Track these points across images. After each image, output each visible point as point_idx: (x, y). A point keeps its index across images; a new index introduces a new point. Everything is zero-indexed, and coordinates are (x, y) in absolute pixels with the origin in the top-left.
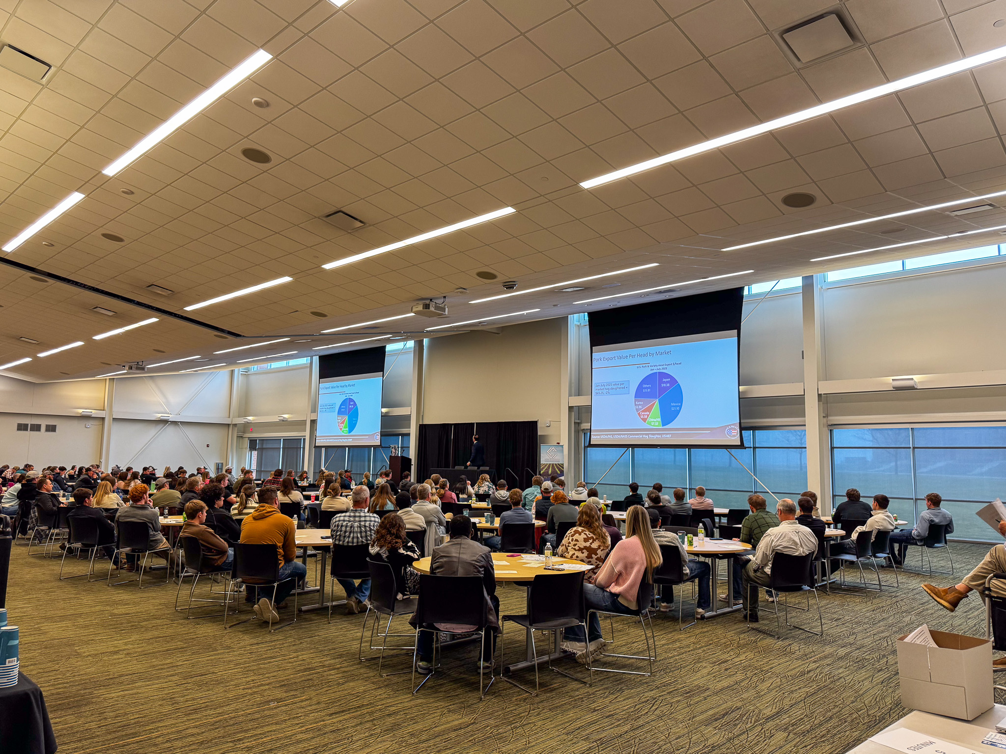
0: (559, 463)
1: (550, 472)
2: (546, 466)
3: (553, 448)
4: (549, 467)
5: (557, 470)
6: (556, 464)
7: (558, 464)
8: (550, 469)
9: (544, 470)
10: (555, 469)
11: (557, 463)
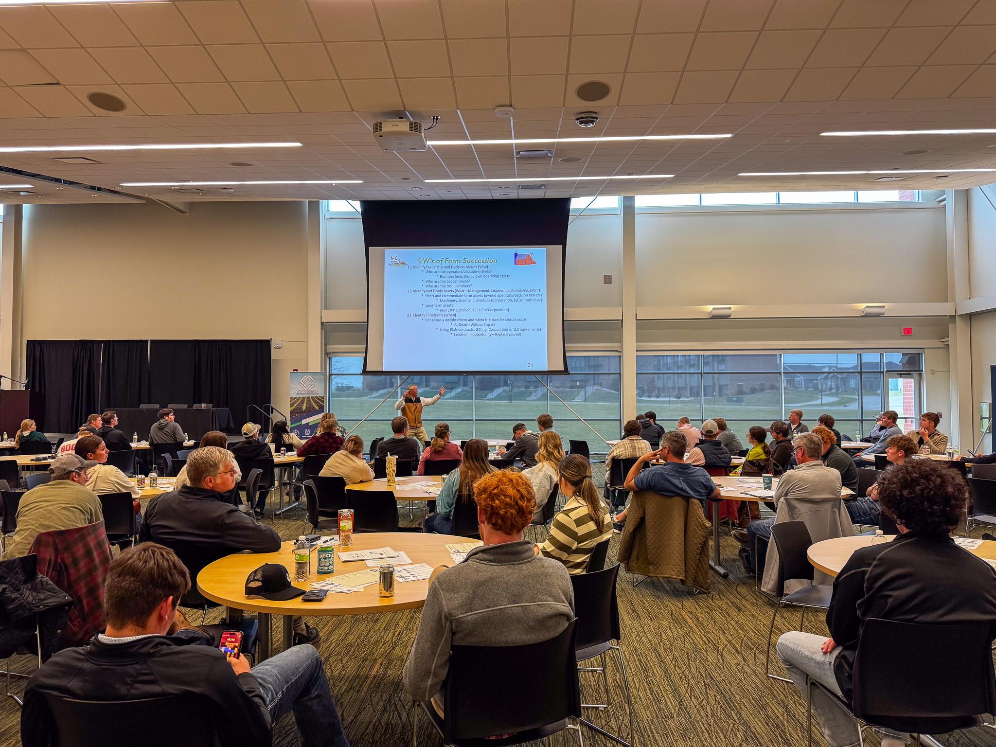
0: (318, 396)
1: (304, 408)
2: (298, 400)
3: (309, 376)
4: (302, 402)
5: (315, 405)
6: (312, 398)
7: (316, 397)
8: (305, 404)
9: (296, 405)
10: (311, 404)
11: (314, 396)
